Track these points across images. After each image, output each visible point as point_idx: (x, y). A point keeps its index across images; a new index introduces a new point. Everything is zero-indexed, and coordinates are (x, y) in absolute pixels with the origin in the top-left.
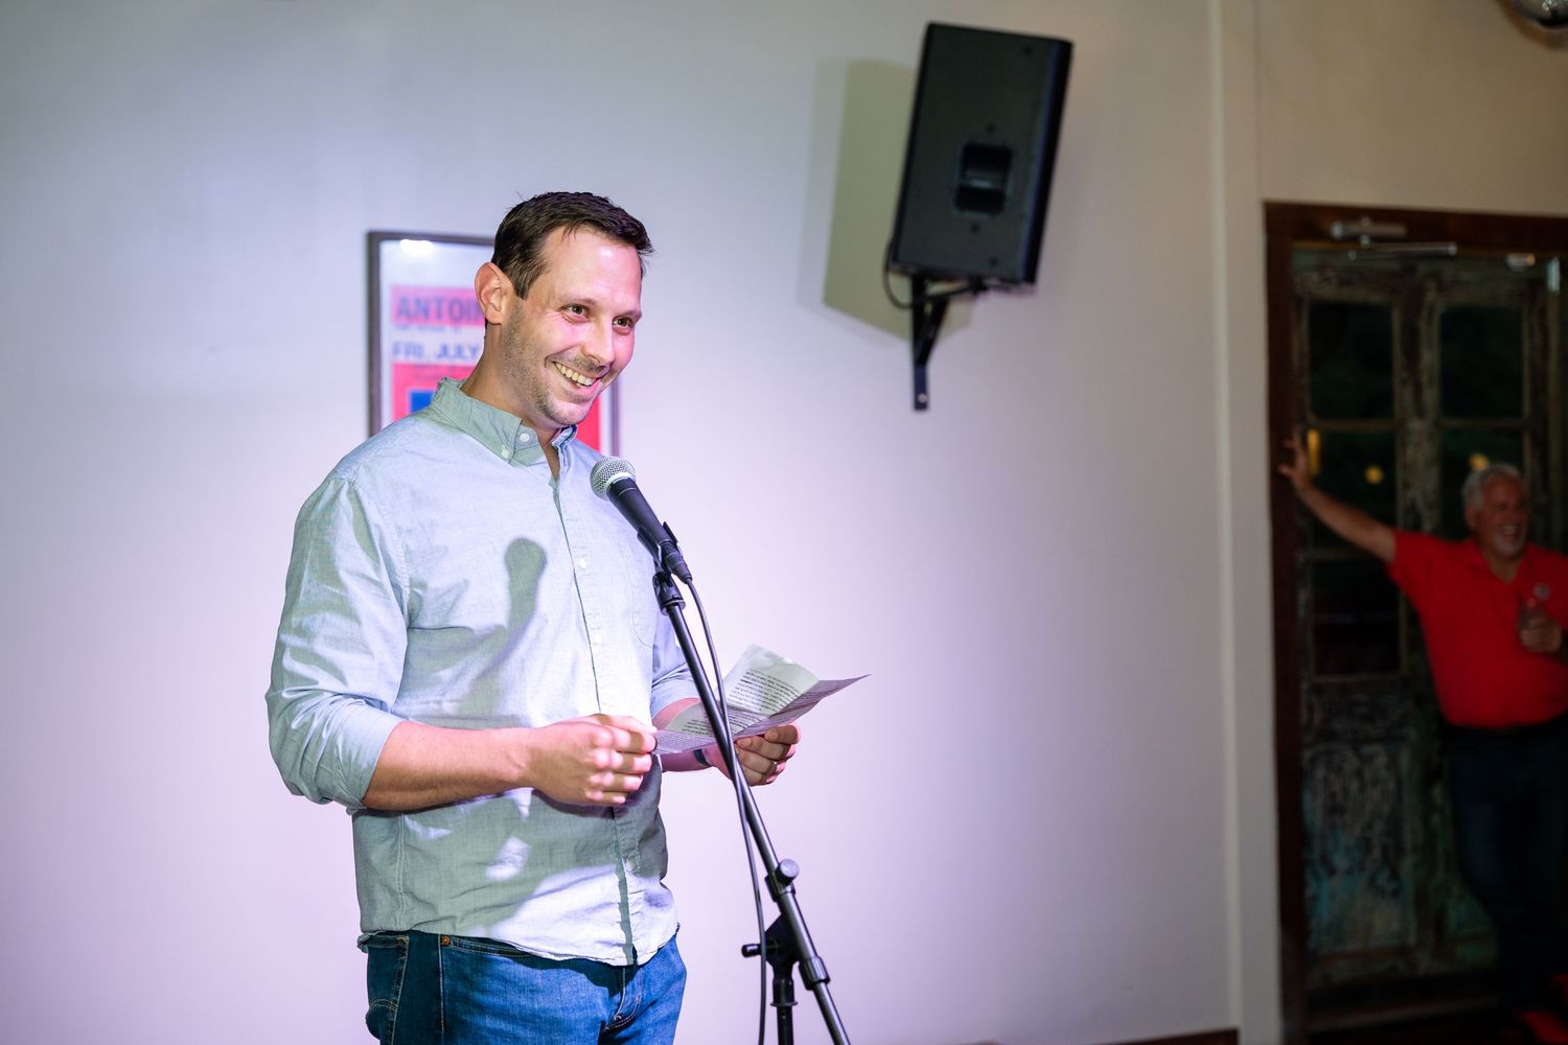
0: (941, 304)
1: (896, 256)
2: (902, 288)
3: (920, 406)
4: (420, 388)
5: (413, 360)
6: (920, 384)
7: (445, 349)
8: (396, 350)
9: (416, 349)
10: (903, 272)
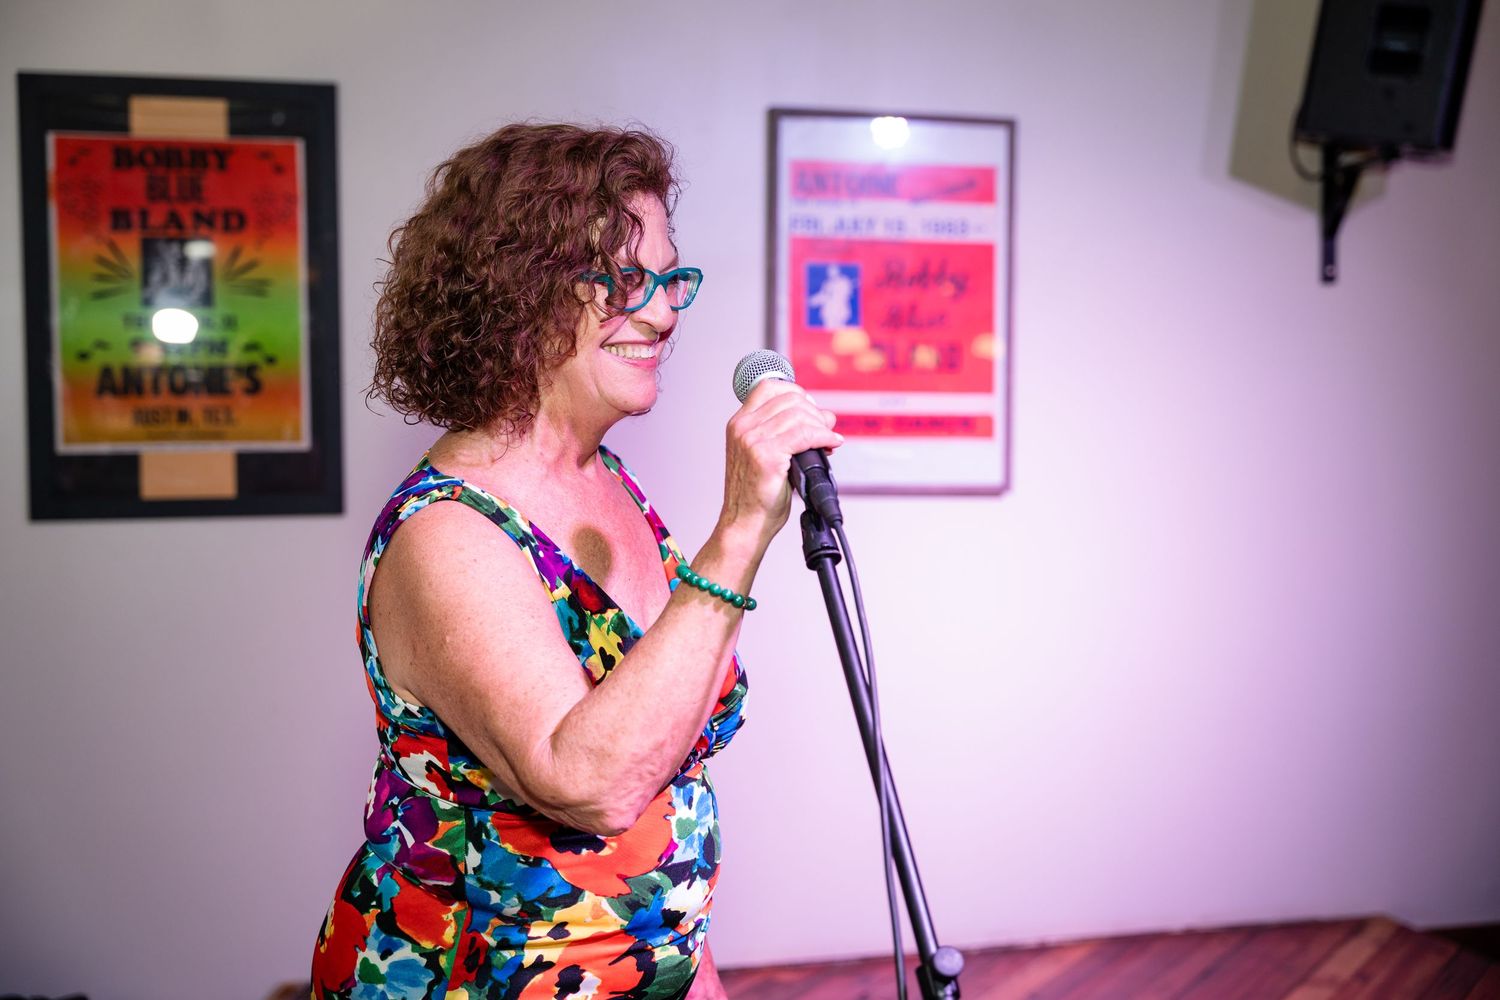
0: (1352, 175)
1: (1305, 126)
2: (1311, 158)
3: (1328, 278)
4: (814, 260)
5: (810, 233)
6: (1329, 257)
7: (841, 225)
8: (794, 222)
9: (813, 223)
10: (1312, 141)
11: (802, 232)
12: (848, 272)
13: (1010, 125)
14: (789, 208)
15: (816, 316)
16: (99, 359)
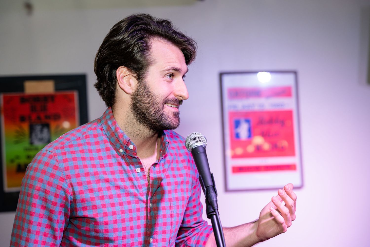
11: (232, 110)
12: (247, 121)
13: (295, 73)
14: (227, 103)
15: (237, 136)
16: (17, 162)
